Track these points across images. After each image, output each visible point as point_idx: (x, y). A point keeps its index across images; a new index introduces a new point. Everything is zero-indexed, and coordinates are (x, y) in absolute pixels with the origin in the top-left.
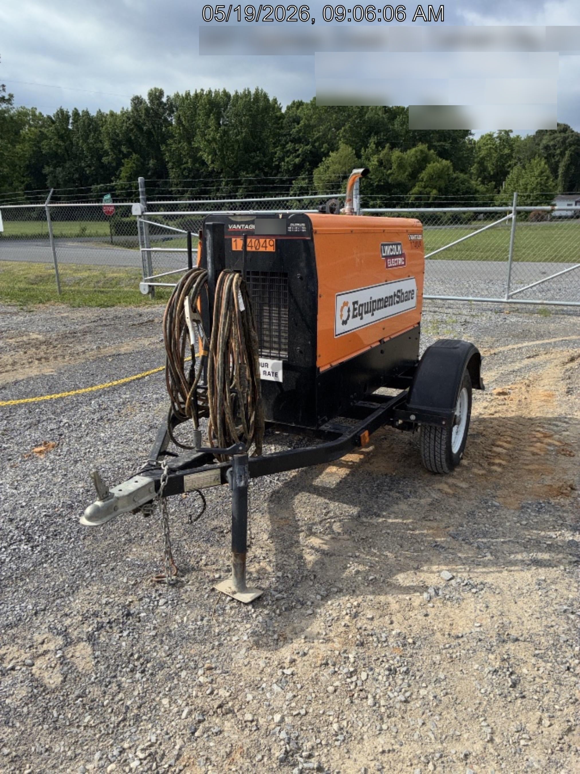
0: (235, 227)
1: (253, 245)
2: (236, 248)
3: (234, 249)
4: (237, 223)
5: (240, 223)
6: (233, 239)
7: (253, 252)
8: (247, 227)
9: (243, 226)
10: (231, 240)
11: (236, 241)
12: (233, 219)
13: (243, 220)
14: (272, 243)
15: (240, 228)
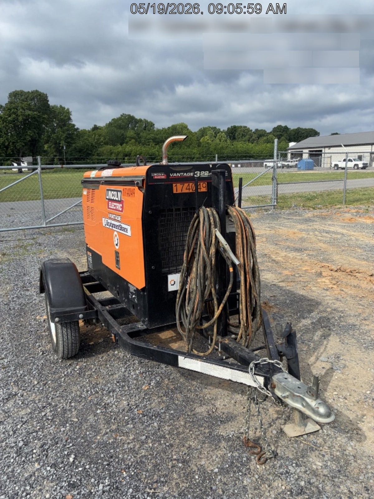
0: (175, 175)
1: (190, 188)
2: (177, 191)
3: (175, 192)
4: (176, 172)
5: (179, 172)
6: (174, 185)
7: (190, 193)
8: (185, 174)
9: (182, 174)
10: (172, 185)
11: (176, 185)
12: (174, 169)
13: (182, 169)
14: (204, 185)
15: (179, 175)
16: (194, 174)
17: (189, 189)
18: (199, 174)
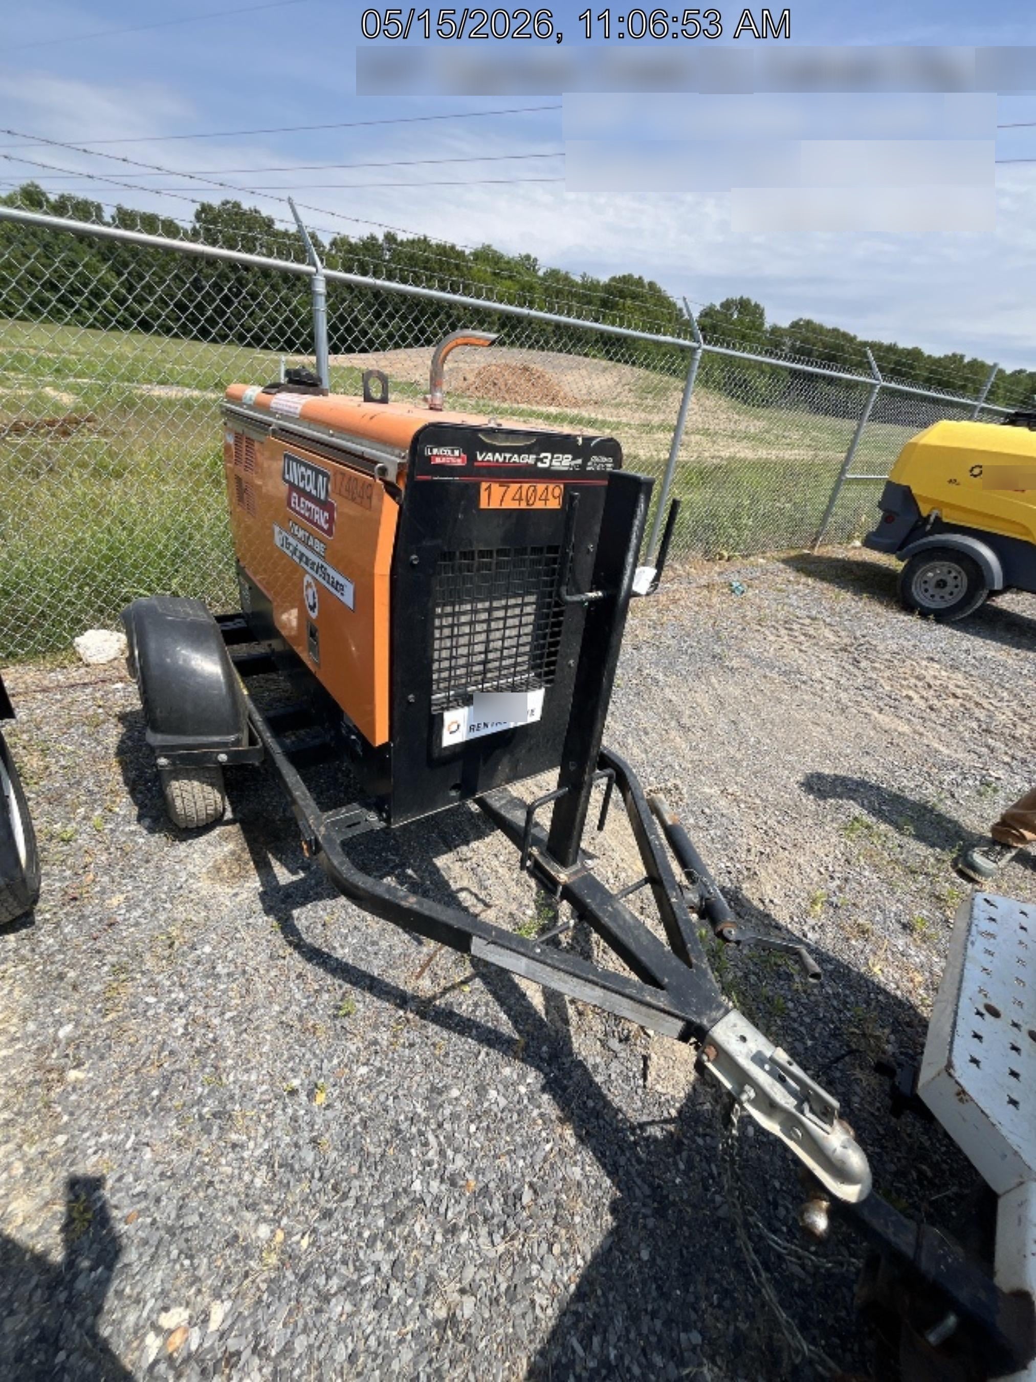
0: (489, 457)
1: (524, 497)
2: (489, 503)
3: (483, 505)
4: (494, 449)
5: (501, 450)
6: (484, 485)
7: (521, 511)
8: (516, 458)
9: (508, 456)
10: (479, 486)
11: (489, 487)
13: (508, 443)
14: (557, 492)
15: (501, 460)
16: (538, 460)
17: (520, 499)
18: (547, 461)
